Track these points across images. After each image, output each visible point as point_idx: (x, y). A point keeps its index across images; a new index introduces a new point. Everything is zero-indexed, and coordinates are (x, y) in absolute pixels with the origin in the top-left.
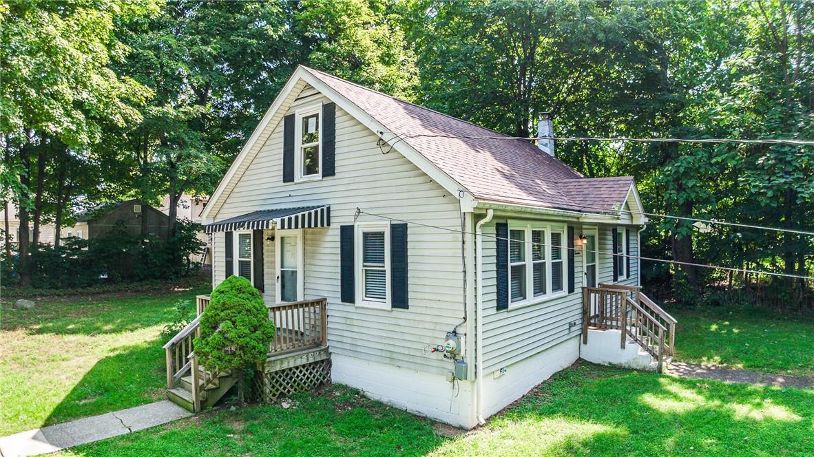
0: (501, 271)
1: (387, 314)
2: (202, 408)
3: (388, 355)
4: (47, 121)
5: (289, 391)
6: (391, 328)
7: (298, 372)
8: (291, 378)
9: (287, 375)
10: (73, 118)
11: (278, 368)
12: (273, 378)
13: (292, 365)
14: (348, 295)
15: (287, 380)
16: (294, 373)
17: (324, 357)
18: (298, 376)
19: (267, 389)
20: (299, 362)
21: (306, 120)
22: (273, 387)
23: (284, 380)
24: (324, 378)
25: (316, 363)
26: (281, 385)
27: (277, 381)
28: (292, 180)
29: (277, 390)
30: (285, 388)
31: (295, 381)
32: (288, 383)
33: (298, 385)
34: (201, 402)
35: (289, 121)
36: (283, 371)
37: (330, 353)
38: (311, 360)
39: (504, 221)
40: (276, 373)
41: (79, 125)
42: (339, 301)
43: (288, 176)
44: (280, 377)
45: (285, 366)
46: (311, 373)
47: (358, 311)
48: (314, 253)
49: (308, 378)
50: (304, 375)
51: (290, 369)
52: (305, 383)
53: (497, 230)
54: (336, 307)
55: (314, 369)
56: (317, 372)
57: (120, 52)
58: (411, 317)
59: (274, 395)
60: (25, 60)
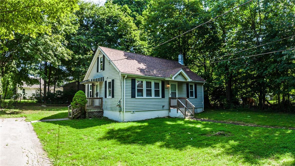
0: (133, 89)
1: (111, 99)
2: (73, 119)
3: (111, 108)
4: (48, 60)
5: (92, 117)
6: (112, 102)
7: (95, 113)
8: (93, 114)
9: (92, 113)
10: (54, 59)
11: (90, 111)
12: (88, 113)
13: (93, 111)
14: (106, 97)
15: (92, 114)
16: (94, 113)
17: (101, 111)
18: (95, 114)
19: (87, 115)
20: (95, 111)
21: (101, 58)
22: (88, 115)
23: (91, 114)
24: (101, 115)
25: (100, 112)
26: (90, 115)
27: (89, 114)
28: (98, 72)
29: (89, 116)
30: (91, 116)
31: (94, 115)
32: (92, 115)
33: (95, 116)
34: (73, 117)
35: (98, 58)
36: (91, 112)
37: (103, 110)
38: (98, 111)
39: (134, 78)
40: (89, 112)
41: (55, 60)
42: (105, 98)
43: (98, 71)
44: (90, 113)
45: (91, 111)
46: (98, 114)
47: (107, 99)
48: (101, 88)
49: (97, 115)
50: (96, 114)
51: (93, 112)
52: (96, 116)
53: (132, 80)
54: (104, 99)
55: (99, 113)
56: (100, 114)
57: (66, 43)
58: (114, 99)
59: (88, 117)
60: (41, 47)
